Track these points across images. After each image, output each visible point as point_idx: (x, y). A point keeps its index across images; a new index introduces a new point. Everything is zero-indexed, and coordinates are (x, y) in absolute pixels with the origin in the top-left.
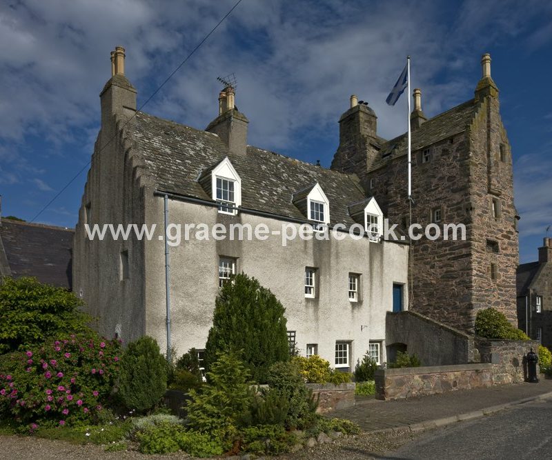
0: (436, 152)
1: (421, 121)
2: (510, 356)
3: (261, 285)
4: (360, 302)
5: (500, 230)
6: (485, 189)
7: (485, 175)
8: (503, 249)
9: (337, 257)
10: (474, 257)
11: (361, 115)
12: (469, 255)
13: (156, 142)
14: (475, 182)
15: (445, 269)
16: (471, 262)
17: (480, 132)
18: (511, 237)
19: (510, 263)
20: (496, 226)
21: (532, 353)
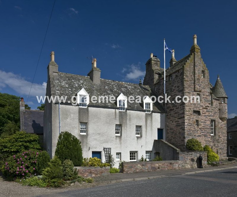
0: (174, 76)
1: (174, 63)
2: (189, 158)
3: (72, 135)
4: (141, 136)
5: (201, 106)
6: (193, 90)
7: (193, 84)
8: (203, 114)
9: (130, 120)
10: (186, 118)
11: (153, 61)
12: (184, 117)
13: (63, 83)
14: (187, 88)
15: (176, 123)
16: (184, 120)
17: (190, 67)
18: (208, 108)
19: (207, 119)
20: (199, 104)
21: (200, 156)
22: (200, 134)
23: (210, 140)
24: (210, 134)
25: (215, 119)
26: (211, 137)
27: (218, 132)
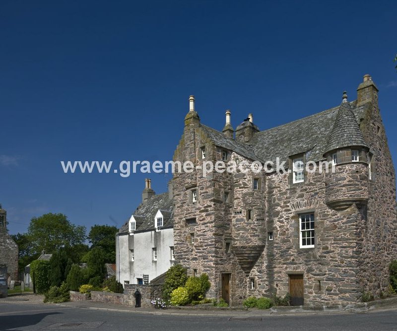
8: (200, 221)
9: (163, 241)
18: (209, 209)
19: (207, 229)
20: (194, 207)
21: (137, 291)
22: (196, 255)
23: (212, 264)
24: (213, 254)
25: (314, 208)
26: (213, 259)
27: (321, 240)
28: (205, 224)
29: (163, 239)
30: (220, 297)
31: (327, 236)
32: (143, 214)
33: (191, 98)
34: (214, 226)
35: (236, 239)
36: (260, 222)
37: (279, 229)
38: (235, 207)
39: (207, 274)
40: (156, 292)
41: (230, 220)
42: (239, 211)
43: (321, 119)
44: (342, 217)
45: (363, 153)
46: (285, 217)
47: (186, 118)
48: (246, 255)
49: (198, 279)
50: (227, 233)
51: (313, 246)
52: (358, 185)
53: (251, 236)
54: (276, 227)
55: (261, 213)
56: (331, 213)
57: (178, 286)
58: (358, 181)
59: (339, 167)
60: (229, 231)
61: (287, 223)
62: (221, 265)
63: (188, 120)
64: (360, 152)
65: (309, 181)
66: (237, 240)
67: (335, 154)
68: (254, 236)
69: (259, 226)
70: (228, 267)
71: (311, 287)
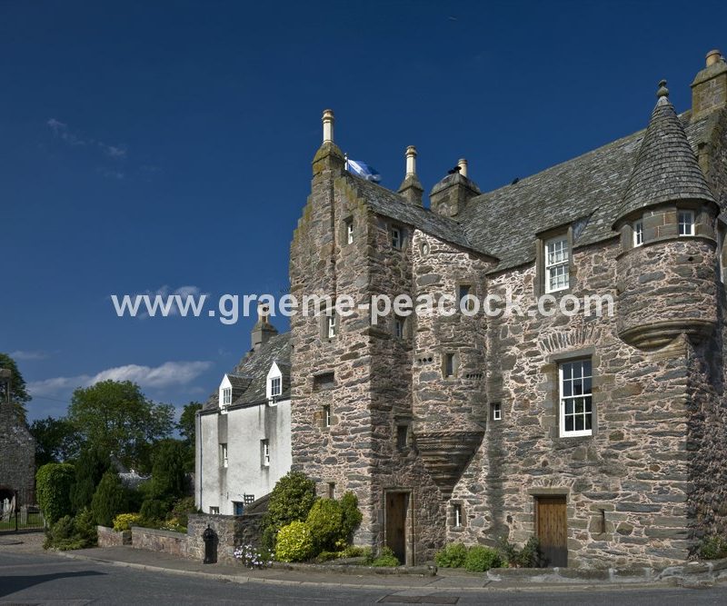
8: (343, 378)
9: (282, 425)
18: (360, 351)
19: (356, 395)
20: (331, 349)
21: (208, 529)
22: (334, 453)
23: (365, 471)
24: (368, 451)
25: (591, 347)
26: (368, 460)
27: (606, 418)
28: (353, 384)
29: (282, 421)
30: (383, 545)
31: (620, 410)
32: (249, 373)
33: (326, 115)
34: (371, 390)
35: (421, 417)
36: (474, 382)
37: (514, 395)
38: (419, 349)
39: (355, 494)
40: (247, 532)
41: (409, 377)
42: (427, 358)
43: (611, 157)
44: (655, 364)
45: (704, 216)
46: (527, 368)
47: (315, 159)
48: (443, 453)
49: (335, 503)
50: (401, 405)
51: (588, 433)
52: (694, 289)
53: (452, 411)
54: (508, 392)
55: (475, 360)
56: (629, 356)
57: (295, 518)
58: (693, 281)
59: (648, 249)
60: (406, 401)
61: (532, 381)
62: (387, 473)
63: (319, 163)
64: (698, 213)
65: (581, 287)
66: (423, 420)
67: (639, 222)
68: (458, 411)
69: (472, 388)
70: (402, 479)
71: (583, 525)
